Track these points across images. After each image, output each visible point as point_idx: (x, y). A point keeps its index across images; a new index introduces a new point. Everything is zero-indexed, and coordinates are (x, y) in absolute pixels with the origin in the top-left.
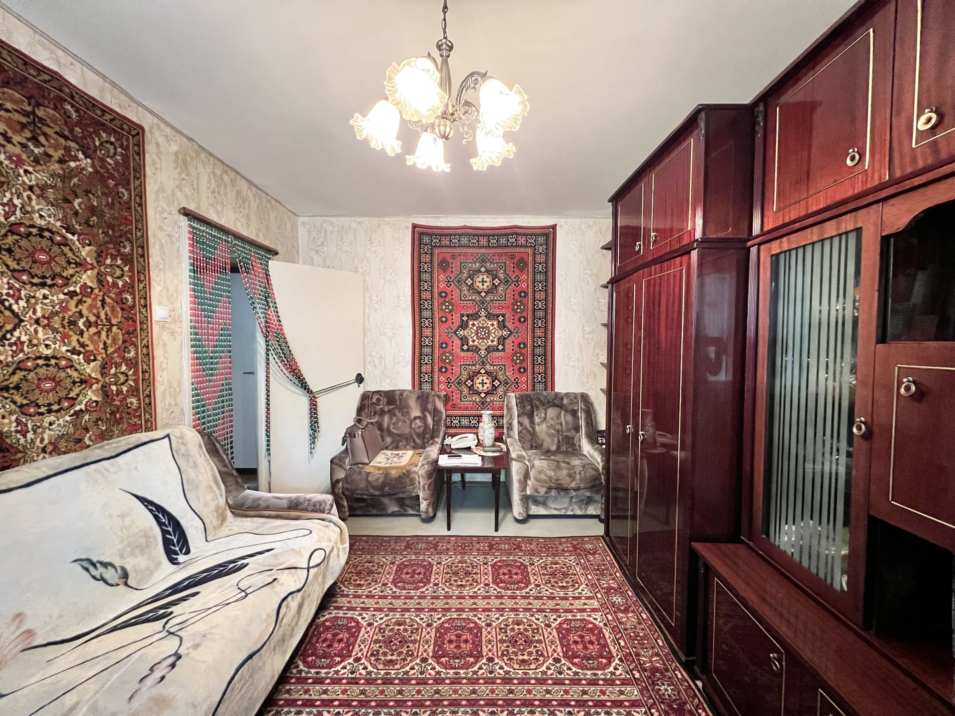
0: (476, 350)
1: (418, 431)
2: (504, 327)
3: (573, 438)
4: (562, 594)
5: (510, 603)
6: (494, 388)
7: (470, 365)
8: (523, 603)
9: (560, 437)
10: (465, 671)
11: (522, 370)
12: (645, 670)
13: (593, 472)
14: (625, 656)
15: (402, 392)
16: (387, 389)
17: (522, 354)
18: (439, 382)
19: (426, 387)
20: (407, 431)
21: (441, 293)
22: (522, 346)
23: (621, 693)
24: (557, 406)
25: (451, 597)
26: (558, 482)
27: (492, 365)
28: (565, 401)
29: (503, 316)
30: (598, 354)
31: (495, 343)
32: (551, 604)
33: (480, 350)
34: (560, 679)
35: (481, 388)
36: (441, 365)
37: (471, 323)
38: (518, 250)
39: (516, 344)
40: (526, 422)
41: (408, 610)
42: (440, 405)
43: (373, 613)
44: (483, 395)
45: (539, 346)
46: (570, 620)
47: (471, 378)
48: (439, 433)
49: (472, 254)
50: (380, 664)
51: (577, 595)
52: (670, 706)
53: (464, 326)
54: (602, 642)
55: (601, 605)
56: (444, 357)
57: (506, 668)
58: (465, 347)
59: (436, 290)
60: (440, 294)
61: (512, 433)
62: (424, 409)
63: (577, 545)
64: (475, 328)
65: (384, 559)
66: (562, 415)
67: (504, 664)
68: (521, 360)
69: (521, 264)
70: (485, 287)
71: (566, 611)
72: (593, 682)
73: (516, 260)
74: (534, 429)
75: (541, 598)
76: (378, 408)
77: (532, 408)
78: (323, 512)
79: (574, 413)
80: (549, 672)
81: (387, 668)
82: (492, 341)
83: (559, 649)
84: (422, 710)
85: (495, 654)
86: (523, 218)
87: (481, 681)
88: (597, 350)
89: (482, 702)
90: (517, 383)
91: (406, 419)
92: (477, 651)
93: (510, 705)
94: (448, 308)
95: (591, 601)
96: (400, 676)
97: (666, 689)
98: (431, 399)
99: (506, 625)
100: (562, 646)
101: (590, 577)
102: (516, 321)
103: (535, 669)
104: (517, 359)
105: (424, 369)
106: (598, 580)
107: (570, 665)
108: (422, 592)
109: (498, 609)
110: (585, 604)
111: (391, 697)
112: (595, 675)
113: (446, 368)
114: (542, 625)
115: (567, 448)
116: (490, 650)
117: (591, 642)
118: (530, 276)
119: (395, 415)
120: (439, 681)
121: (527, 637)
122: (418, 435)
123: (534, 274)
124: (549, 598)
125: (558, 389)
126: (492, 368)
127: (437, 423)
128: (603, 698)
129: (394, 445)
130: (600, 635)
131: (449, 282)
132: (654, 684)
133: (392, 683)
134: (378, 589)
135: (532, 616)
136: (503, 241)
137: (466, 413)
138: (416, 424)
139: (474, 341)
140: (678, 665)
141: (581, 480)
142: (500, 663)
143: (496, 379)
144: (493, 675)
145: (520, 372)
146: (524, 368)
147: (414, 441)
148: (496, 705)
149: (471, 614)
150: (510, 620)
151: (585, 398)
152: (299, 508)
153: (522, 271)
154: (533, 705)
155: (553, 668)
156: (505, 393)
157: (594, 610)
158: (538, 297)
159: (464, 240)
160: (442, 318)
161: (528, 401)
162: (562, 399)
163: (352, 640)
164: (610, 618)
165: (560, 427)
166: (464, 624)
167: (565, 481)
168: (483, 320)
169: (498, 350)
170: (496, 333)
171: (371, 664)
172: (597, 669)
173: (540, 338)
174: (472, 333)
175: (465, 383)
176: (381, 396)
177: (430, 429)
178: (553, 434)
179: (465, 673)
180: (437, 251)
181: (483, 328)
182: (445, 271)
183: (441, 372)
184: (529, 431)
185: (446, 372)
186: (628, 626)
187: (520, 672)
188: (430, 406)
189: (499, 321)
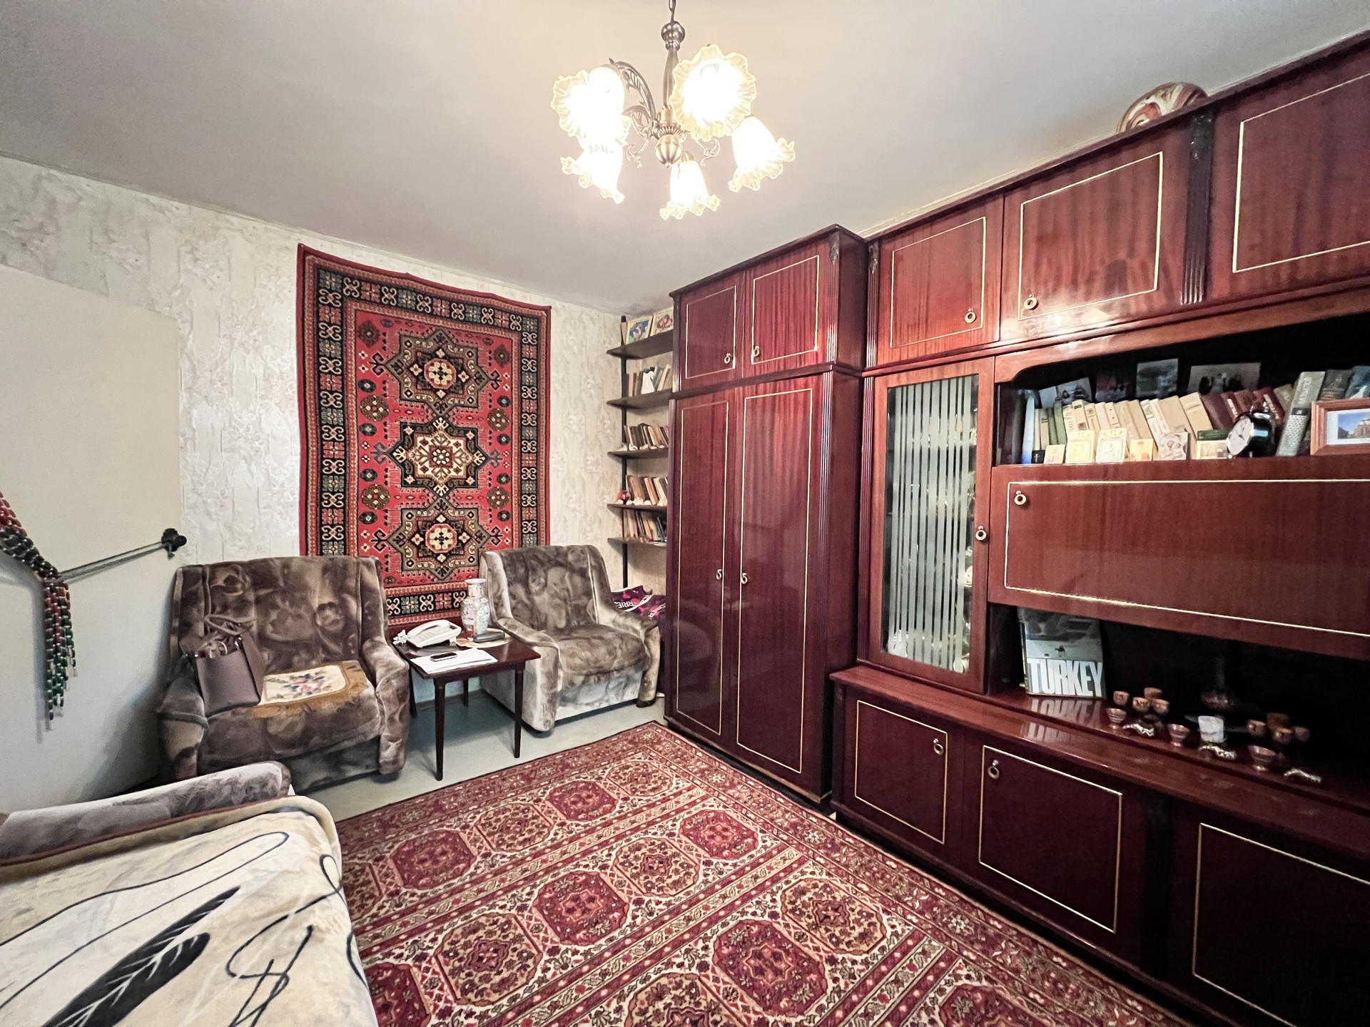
0: (430, 484)
1: (332, 629)
2: (476, 449)
3: (585, 607)
4: (659, 797)
5: (608, 833)
6: (461, 545)
7: (419, 509)
8: (624, 826)
9: (569, 608)
10: (619, 930)
11: (504, 516)
12: (787, 830)
13: (635, 644)
14: (763, 826)
15: (286, 563)
16: (246, 559)
17: (504, 492)
18: (360, 541)
19: (333, 551)
20: (307, 632)
21: (363, 382)
22: (504, 479)
23: (784, 859)
24: (561, 565)
25: (523, 860)
26: (598, 665)
27: (456, 509)
28: (570, 557)
29: (473, 432)
30: (603, 494)
31: (461, 474)
32: (656, 813)
33: (436, 484)
34: (725, 878)
35: (438, 546)
36: (364, 509)
37: (420, 439)
38: (496, 332)
39: (494, 476)
40: (520, 591)
41: (471, 907)
42: (373, 579)
43: (410, 941)
44: (442, 558)
45: (529, 479)
46: (689, 818)
47: (420, 531)
48: (378, 627)
49: (421, 325)
50: (488, 995)
51: (675, 791)
52: (826, 847)
53: (407, 442)
54: (735, 824)
55: (707, 790)
56: (370, 497)
57: (664, 900)
58: (410, 480)
59: (352, 375)
60: (360, 384)
61: (504, 611)
62: (340, 589)
63: (633, 738)
64: (427, 448)
65: (356, 860)
66: (567, 578)
67: (658, 898)
68: (503, 502)
69: (501, 356)
70: (444, 382)
71: (678, 811)
72: (755, 865)
73: (493, 348)
74: (532, 601)
75: (640, 811)
76: (231, 597)
77: (527, 570)
78: (274, 795)
79: (583, 573)
80: (710, 878)
81: (506, 992)
82: (457, 471)
83: (701, 851)
84: (603, 1005)
85: (639, 892)
86: (504, 286)
87: (647, 929)
88: (602, 487)
89: (667, 949)
90: (496, 536)
91: (302, 611)
92: (615, 901)
93: (698, 933)
94: (377, 411)
95: (695, 791)
96: (536, 989)
97: (814, 836)
98: (352, 570)
99: (626, 857)
100: (702, 847)
101: (675, 768)
102: (494, 441)
103: (694, 883)
104: (496, 500)
105: (328, 517)
106: (684, 767)
107: (724, 861)
108: (471, 875)
109: (601, 845)
110: (691, 796)
111: (546, 1020)
112: (752, 856)
113: (373, 515)
114: (664, 836)
115: (578, 622)
116: (630, 893)
117: (726, 830)
118: (515, 376)
119: (275, 607)
120: (595, 961)
121: (659, 857)
122: (334, 637)
123: (521, 372)
124: (649, 806)
125: (554, 542)
126: (457, 514)
127: (370, 612)
128: (773, 873)
129: (282, 662)
130: (729, 820)
131: (378, 364)
132: (803, 838)
133: (532, 1005)
134: (387, 905)
135: (646, 833)
136: (473, 314)
137: (410, 589)
138: (325, 618)
139: (425, 469)
140: (810, 811)
141: (623, 655)
142: (652, 898)
143: (463, 530)
144: (655, 916)
145: (501, 519)
146: (507, 513)
147: (326, 649)
148: (684, 942)
149: (569, 866)
150: (626, 849)
151: (593, 552)
152: (207, 805)
153: (502, 366)
154: (721, 918)
155: (710, 872)
156: (480, 555)
157: (703, 799)
158: (526, 408)
159: (406, 299)
160: (364, 426)
161: (520, 561)
162: (566, 555)
163: (407, 995)
164: (724, 799)
165: (566, 593)
166: (571, 883)
167: (605, 661)
168: (441, 436)
169: (466, 485)
170: (462, 459)
171: (474, 1003)
172: (749, 851)
173: (529, 468)
174: (422, 456)
175: (410, 540)
176: (237, 572)
177: (357, 623)
178: (559, 605)
179: (621, 933)
180: (353, 307)
181: (442, 448)
182: (369, 344)
183: (364, 522)
184: (526, 605)
185: (372, 521)
186: (746, 799)
187: (681, 895)
188: (351, 583)
189: (468, 439)
